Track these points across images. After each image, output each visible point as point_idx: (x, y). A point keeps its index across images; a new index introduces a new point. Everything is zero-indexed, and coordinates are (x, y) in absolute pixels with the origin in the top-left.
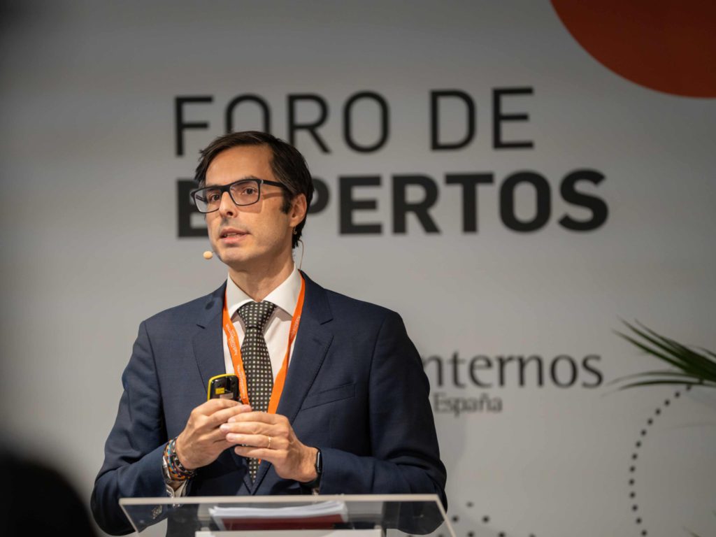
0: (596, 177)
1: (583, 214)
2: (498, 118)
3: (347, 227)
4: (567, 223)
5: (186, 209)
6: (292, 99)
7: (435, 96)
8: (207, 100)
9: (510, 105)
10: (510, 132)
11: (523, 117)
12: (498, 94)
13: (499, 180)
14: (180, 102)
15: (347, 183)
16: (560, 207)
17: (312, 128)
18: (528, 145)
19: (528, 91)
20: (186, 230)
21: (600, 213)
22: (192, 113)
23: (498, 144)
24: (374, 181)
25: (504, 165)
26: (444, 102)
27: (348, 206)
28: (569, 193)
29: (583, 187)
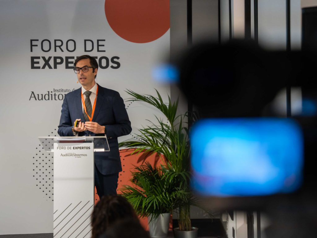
0: (118, 58)
1: (115, 65)
2: (98, 46)
3: (67, 67)
4: (112, 67)
5: (33, 63)
6: (55, 41)
7: (85, 41)
8: (38, 40)
9: (100, 43)
10: (101, 48)
11: (103, 46)
12: (98, 41)
13: (99, 58)
14: (31, 41)
15: (67, 58)
16: (111, 64)
17: (60, 47)
18: (104, 51)
19: (104, 40)
20: (33, 67)
21: (119, 65)
22: (34, 43)
23: (98, 51)
24: (73, 58)
25: (99, 55)
26: (87, 42)
27: (67, 63)
28: (113, 61)
29: (115, 60)
